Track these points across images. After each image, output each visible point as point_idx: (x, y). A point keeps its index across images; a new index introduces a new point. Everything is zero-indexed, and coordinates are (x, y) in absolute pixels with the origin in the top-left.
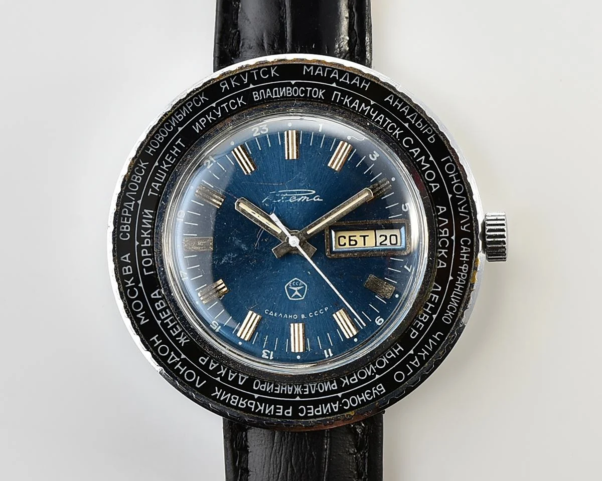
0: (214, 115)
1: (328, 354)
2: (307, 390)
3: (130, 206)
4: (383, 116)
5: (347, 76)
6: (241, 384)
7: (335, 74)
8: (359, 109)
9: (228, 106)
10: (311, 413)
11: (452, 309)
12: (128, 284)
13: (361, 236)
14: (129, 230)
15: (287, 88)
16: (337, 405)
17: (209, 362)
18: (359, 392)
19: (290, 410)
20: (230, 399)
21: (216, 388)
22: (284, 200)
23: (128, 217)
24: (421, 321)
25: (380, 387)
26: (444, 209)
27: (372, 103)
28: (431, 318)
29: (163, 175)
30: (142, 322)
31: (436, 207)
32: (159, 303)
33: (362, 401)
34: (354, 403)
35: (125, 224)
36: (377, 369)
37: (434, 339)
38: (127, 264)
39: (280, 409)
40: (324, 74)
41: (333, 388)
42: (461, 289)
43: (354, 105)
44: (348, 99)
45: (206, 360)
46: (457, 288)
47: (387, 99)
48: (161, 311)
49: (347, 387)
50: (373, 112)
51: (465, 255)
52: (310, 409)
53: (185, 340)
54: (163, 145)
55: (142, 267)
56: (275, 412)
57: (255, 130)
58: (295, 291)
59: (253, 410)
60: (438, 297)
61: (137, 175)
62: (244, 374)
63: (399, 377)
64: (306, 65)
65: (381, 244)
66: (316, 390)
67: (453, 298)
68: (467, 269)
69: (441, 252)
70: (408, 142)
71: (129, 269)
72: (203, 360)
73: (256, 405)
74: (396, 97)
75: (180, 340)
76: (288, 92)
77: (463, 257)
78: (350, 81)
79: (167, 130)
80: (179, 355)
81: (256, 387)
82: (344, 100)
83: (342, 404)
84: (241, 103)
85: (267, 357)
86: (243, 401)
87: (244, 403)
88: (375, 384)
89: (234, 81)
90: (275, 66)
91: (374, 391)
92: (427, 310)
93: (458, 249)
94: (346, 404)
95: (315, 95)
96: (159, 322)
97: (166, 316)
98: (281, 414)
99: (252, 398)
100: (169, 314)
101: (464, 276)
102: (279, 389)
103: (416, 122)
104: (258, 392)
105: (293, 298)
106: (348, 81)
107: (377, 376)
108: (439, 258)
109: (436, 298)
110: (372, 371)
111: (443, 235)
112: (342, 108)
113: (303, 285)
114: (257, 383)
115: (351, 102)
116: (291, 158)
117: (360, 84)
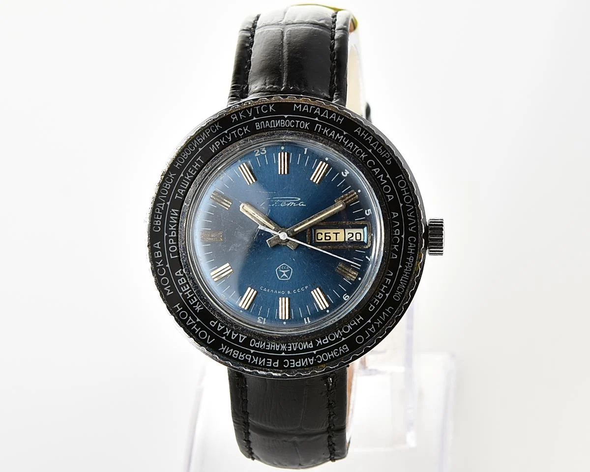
0: (226, 139)
1: (307, 321)
2: (290, 347)
3: (162, 206)
4: (353, 144)
6: (241, 342)
7: (318, 111)
8: (335, 137)
9: (236, 133)
10: (293, 365)
12: (158, 264)
13: (334, 233)
14: (160, 224)
15: (282, 121)
16: (312, 360)
17: (217, 325)
18: (329, 351)
19: (277, 363)
20: (233, 353)
21: (222, 345)
22: (277, 204)
23: (160, 215)
24: (377, 298)
25: (345, 347)
26: (396, 215)
27: (345, 133)
28: (385, 296)
29: (187, 184)
30: (168, 294)
31: (391, 213)
32: (181, 280)
33: (331, 357)
34: (325, 358)
35: (157, 220)
36: (343, 333)
37: (386, 312)
38: (158, 250)
39: (269, 361)
40: (309, 110)
41: (310, 347)
42: (408, 275)
43: (331, 134)
45: (215, 323)
46: (405, 274)
47: (356, 130)
48: (182, 286)
49: (321, 346)
51: (412, 250)
52: (292, 362)
53: (200, 308)
54: (187, 161)
55: (169, 252)
56: (266, 363)
57: (257, 151)
58: (283, 273)
59: (249, 362)
60: (390, 280)
61: (168, 183)
62: (243, 335)
63: (360, 339)
64: (296, 104)
65: (348, 239)
66: (297, 348)
67: (402, 281)
68: (413, 260)
69: (394, 247)
70: (371, 163)
71: (159, 253)
72: (213, 324)
73: (252, 358)
74: (363, 129)
75: (196, 308)
76: (282, 123)
77: (410, 251)
78: (329, 116)
79: (190, 150)
80: (195, 319)
81: (252, 344)
82: (324, 131)
83: (316, 359)
84: (246, 131)
85: (261, 323)
86: (242, 355)
88: (341, 345)
89: (242, 114)
90: (273, 103)
91: (340, 350)
92: (382, 290)
93: (407, 244)
94: (319, 359)
95: (302, 126)
96: (181, 294)
97: (186, 289)
98: (270, 365)
99: (249, 353)
100: (188, 288)
101: (410, 265)
102: (269, 346)
103: (377, 148)
104: (254, 348)
105: (282, 278)
106: (327, 117)
107: (343, 339)
108: (392, 251)
109: (388, 281)
110: (340, 335)
111: (396, 234)
112: (322, 137)
113: (290, 269)
114: (253, 341)
115: (329, 133)
116: (283, 173)
117: (336, 119)
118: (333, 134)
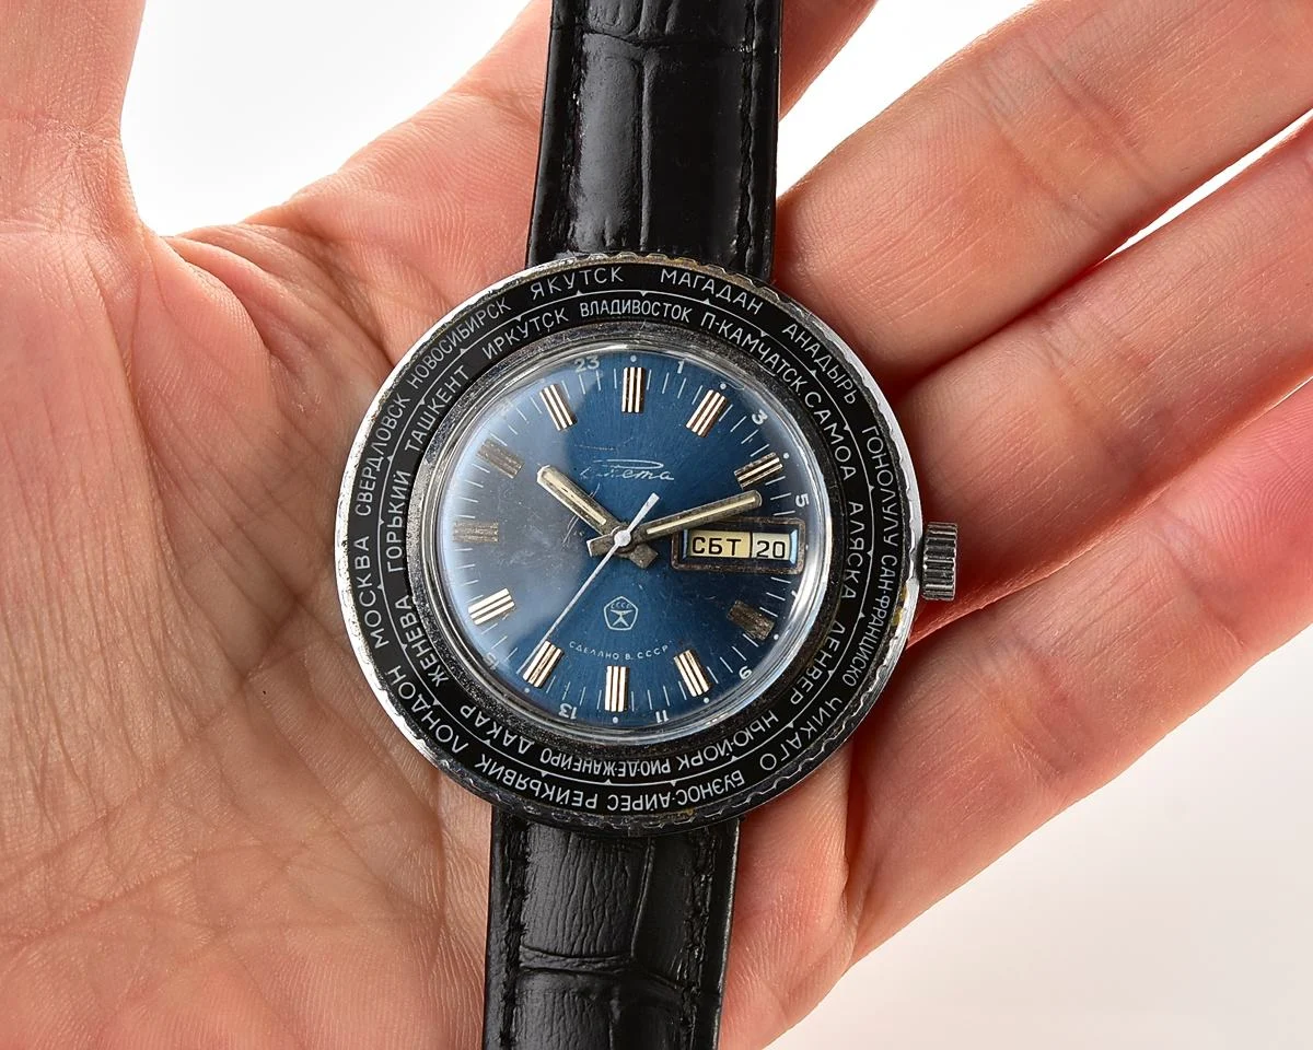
0: (518, 334)
1: (662, 718)
2: (624, 770)
3: (376, 463)
4: (778, 357)
5: (727, 290)
6: (523, 752)
7: (710, 285)
8: (742, 341)
9: (539, 321)
10: (626, 807)
11: (858, 664)
12: (361, 583)
13: (728, 540)
14: (370, 501)
15: (634, 301)
16: (668, 798)
17: (475, 715)
18: (704, 781)
19: (595, 800)
20: (503, 775)
21: (483, 756)
22: (614, 474)
23: (371, 481)
24: (810, 679)
25: (737, 776)
26: (859, 508)
28: (825, 675)
29: (431, 420)
30: (378, 645)
31: (848, 504)
32: (407, 618)
33: (707, 794)
34: (694, 797)
35: (365, 491)
36: (734, 747)
37: (827, 708)
38: (362, 553)
39: (578, 796)
40: (692, 284)
41: (664, 772)
42: (875, 633)
43: (734, 335)
44: (726, 325)
45: (471, 711)
46: (870, 631)
47: (787, 330)
48: (408, 629)
49: (686, 771)
50: (764, 350)
51: (887, 582)
52: (626, 800)
53: (441, 677)
54: (434, 374)
55: (385, 560)
56: (571, 800)
57: (579, 363)
58: (619, 616)
59: (537, 794)
60: (838, 643)
61: (391, 417)
62: (528, 738)
63: (768, 762)
64: (667, 267)
65: (758, 554)
66: (637, 771)
67: (862, 646)
68: (888, 603)
69: (850, 574)
70: (813, 399)
71: (365, 560)
72: (466, 711)
73: (543, 787)
74: (800, 329)
75: (433, 677)
76: (634, 307)
77: (883, 584)
78: (732, 298)
79: (442, 351)
80: (429, 701)
81: (545, 758)
82: (720, 326)
83: (675, 796)
84: (560, 318)
85: (567, 716)
86: (522, 779)
87: (524, 782)
88: (729, 770)
89: (553, 284)
90: (618, 265)
91: (727, 782)
92: (820, 662)
93: (877, 570)
94: (681, 797)
95: (676, 314)
96: (404, 647)
97: (415, 638)
98: (580, 805)
99: (537, 775)
100: (421, 635)
101: (882, 614)
102: (580, 765)
103: (828, 369)
104: (548, 767)
105: (615, 626)
106: (728, 299)
107: (734, 759)
108: (845, 583)
109: (835, 644)
110: (727, 750)
111: (855, 548)
112: (715, 339)
113: (633, 608)
114: (547, 753)
115: (731, 331)
116: (630, 410)
117: (747, 304)
118: (738, 334)
